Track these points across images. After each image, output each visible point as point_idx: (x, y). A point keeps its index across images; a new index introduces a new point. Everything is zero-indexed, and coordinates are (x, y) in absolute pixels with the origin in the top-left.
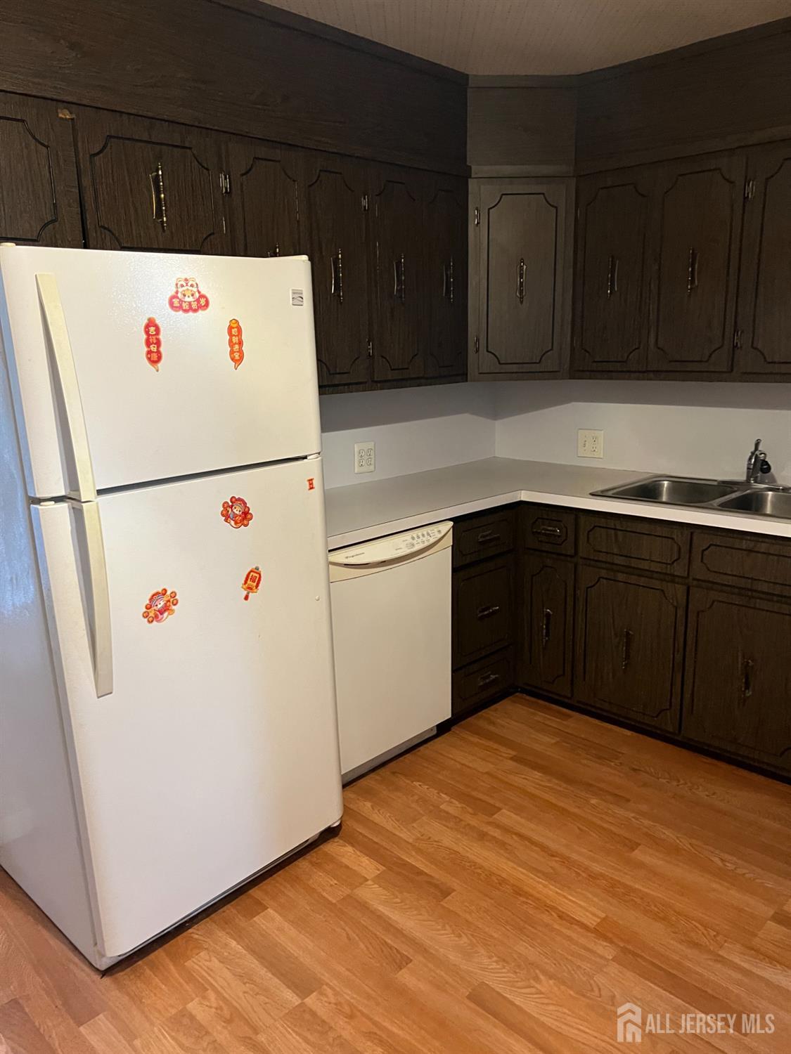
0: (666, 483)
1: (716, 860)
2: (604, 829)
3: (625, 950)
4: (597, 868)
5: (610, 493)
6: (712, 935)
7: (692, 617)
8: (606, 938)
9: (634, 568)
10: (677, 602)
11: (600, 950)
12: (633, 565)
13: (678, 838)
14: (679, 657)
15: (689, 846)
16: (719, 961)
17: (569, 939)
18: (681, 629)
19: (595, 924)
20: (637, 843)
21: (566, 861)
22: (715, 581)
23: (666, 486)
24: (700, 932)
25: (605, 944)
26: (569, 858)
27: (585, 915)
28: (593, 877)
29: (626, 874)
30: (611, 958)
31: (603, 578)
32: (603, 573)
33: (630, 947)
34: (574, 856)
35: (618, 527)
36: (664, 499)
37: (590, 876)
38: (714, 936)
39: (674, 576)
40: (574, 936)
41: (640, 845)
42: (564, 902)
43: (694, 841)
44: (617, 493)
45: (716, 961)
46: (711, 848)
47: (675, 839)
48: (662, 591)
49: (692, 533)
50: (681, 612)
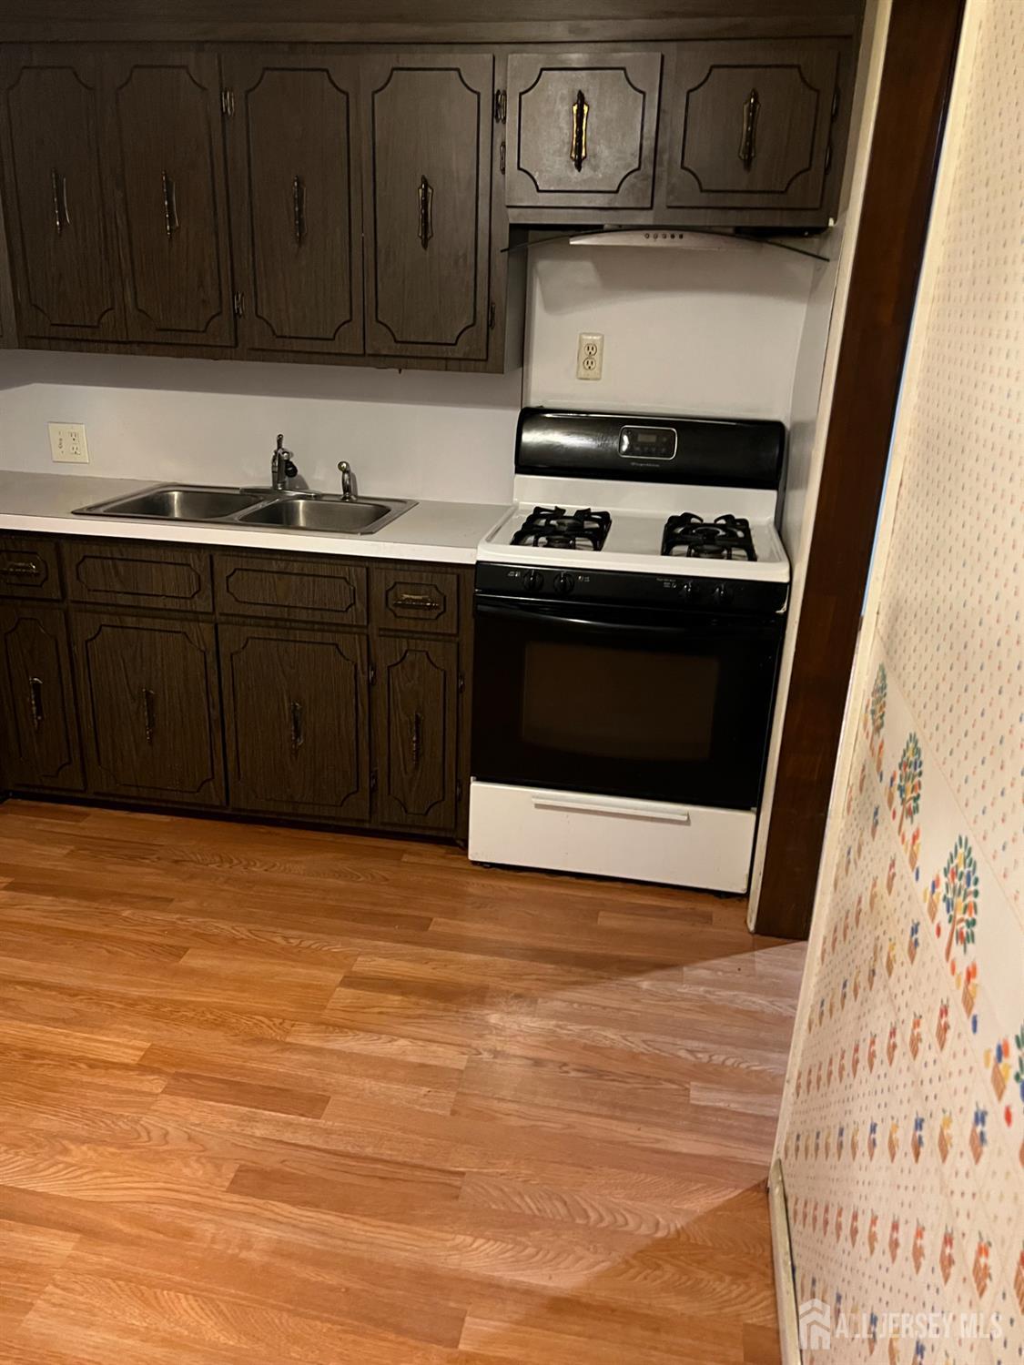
0: (176, 495)
1: (278, 940)
2: (142, 942)
3: (177, 1076)
4: (135, 992)
5: (101, 510)
6: (277, 1024)
7: (225, 662)
8: (154, 1071)
9: (144, 608)
10: (205, 644)
11: (146, 1087)
12: (142, 605)
13: (233, 928)
14: (215, 713)
15: (248, 934)
16: (288, 1049)
17: (106, 1088)
18: (214, 679)
19: (137, 1059)
20: (184, 948)
21: (95, 997)
22: (246, 613)
23: (176, 497)
24: (264, 1026)
25: (152, 1077)
26: (98, 991)
27: (123, 1053)
28: (131, 1004)
29: (173, 988)
30: (160, 1090)
31: (105, 625)
32: (105, 619)
33: (183, 1070)
34: (105, 987)
35: (117, 555)
36: (176, 515)
37: (127, 1005)
38: (281, 1024)
39: (195, 612)
40: (112, 1082)
41: (187, 949)
42: (95, 1047)
43: (251, 926)
44: (113, 510)
45: (283, 1050)
46: (272, 929)
47: (230, 929)
48: (185, 633)
49: (211, 557)
50: (210, 658)
